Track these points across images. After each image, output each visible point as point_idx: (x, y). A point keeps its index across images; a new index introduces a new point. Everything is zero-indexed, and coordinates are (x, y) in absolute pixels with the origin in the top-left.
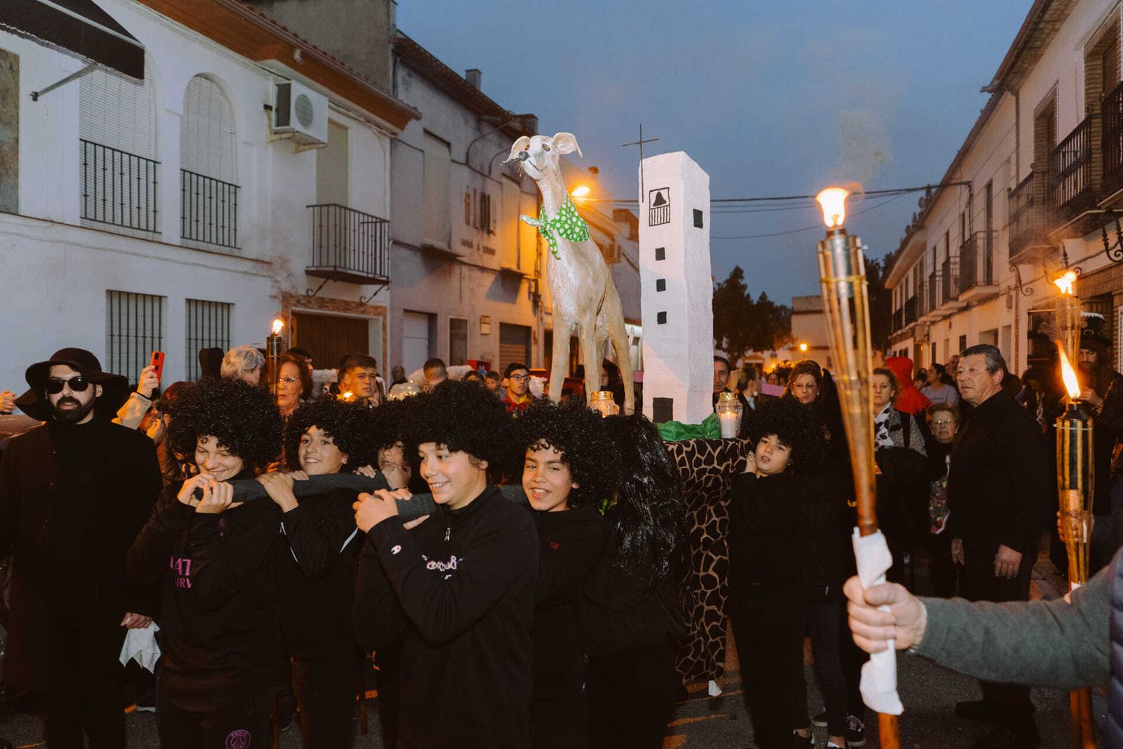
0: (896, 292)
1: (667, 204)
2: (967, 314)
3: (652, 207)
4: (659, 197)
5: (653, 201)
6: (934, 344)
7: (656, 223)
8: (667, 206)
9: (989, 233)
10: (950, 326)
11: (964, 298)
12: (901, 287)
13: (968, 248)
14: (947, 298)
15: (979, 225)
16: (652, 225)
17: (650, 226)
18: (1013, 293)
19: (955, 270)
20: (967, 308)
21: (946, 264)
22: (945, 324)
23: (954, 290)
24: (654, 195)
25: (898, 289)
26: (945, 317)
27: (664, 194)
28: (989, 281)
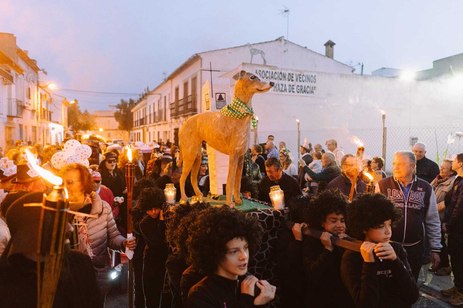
0: (135, 114)
1: (224, 100)
2: (160, 126)
3: (217, 101)
4: (220, 96)
5: (218, 98)
6: (150, 133)
7: (220, 108)
8: (224, 101)
9: (165, 108)
10: (155, 128)
11: (159, 123)
12: (138, 113)
13: (160, 112)
14: (155, 121)
15: (163, 107)
16: (218, 109)
17: (217, 109)
18: (171, 124)
19: (157, 115)
20: (160, 125)
21: (154, 113)
22: (154, 127)
23: (157, 120)
25: (136, 113)
26: (154, 126)
27: (223, 96)
28: (165, 120)
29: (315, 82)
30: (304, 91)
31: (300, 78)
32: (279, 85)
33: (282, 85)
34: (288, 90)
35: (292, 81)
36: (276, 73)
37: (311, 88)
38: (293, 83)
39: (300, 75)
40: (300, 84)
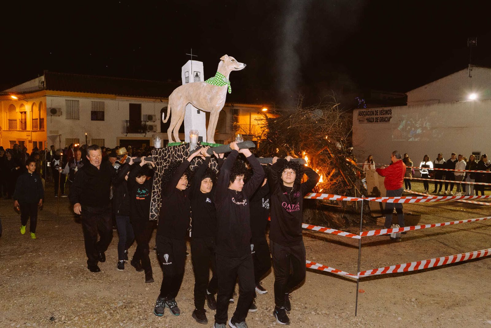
3: (195, 77)
4: (197, 74)
5: (195, 75)
8: (199, 78)
24: (195, 73)
27: (199, 74)
29: (391, 114)
30: (384, 121)
31: (382, 112)
32: (370, 118)
33: (372, 118)
34: (375, 121)
35: (378, 115)
36: (369, 111)
37: (388, 118)
38: (378, 116)
39: (382, 111)
40: (381, 116)
